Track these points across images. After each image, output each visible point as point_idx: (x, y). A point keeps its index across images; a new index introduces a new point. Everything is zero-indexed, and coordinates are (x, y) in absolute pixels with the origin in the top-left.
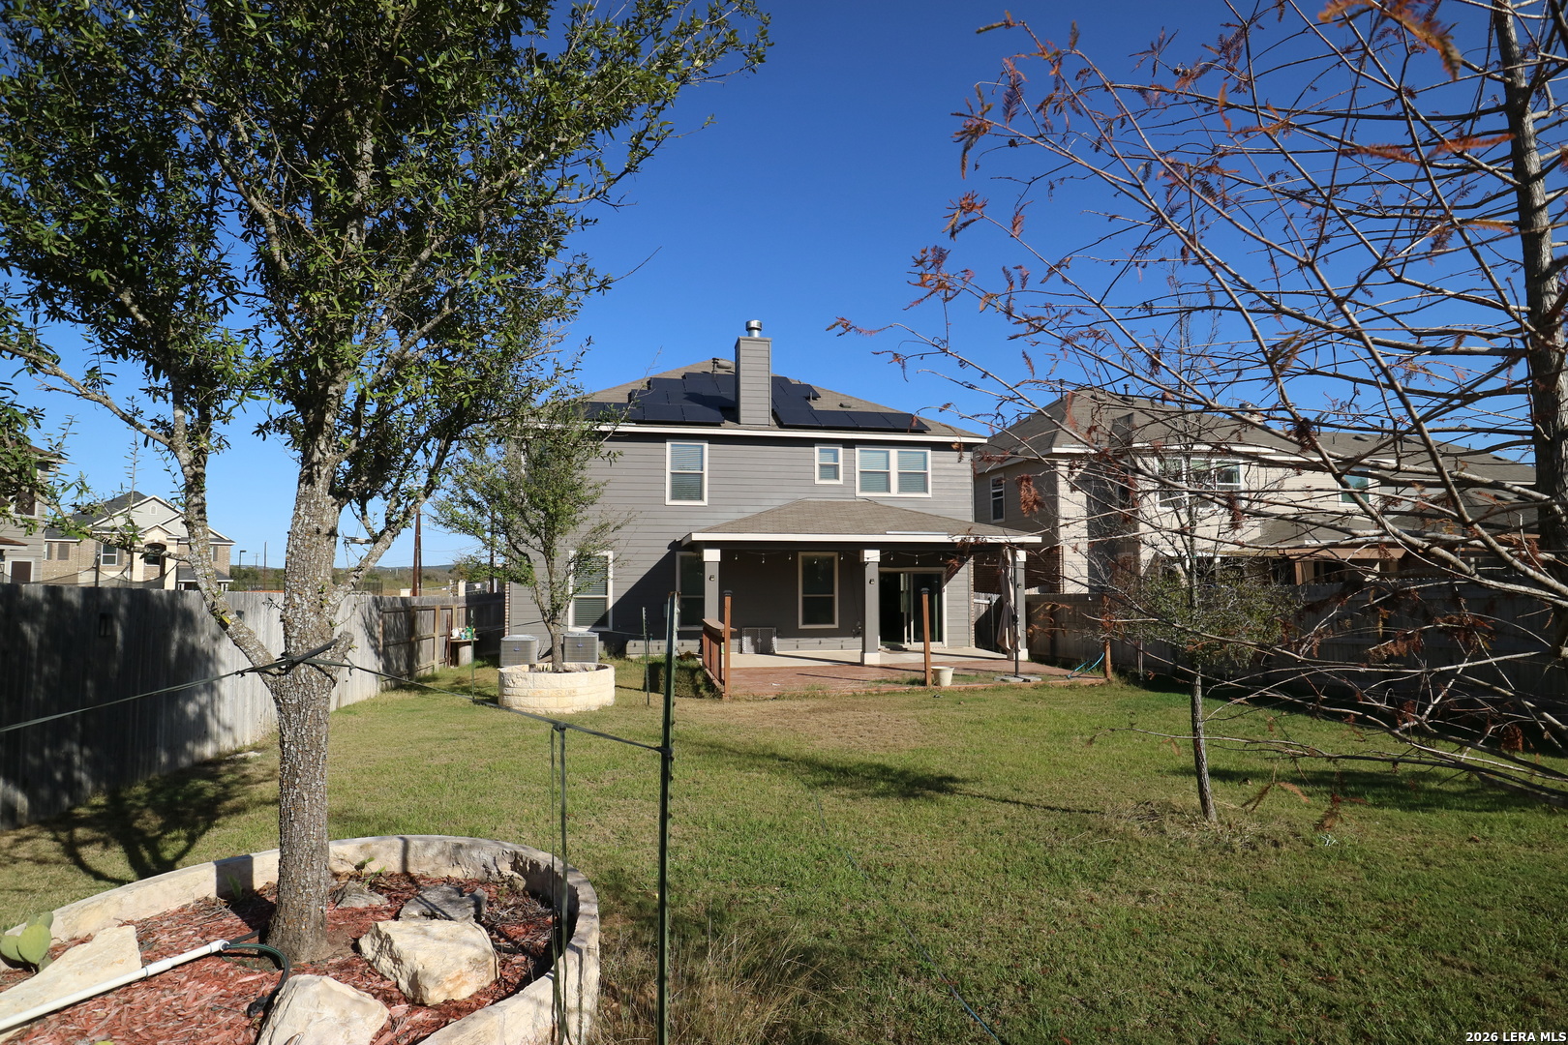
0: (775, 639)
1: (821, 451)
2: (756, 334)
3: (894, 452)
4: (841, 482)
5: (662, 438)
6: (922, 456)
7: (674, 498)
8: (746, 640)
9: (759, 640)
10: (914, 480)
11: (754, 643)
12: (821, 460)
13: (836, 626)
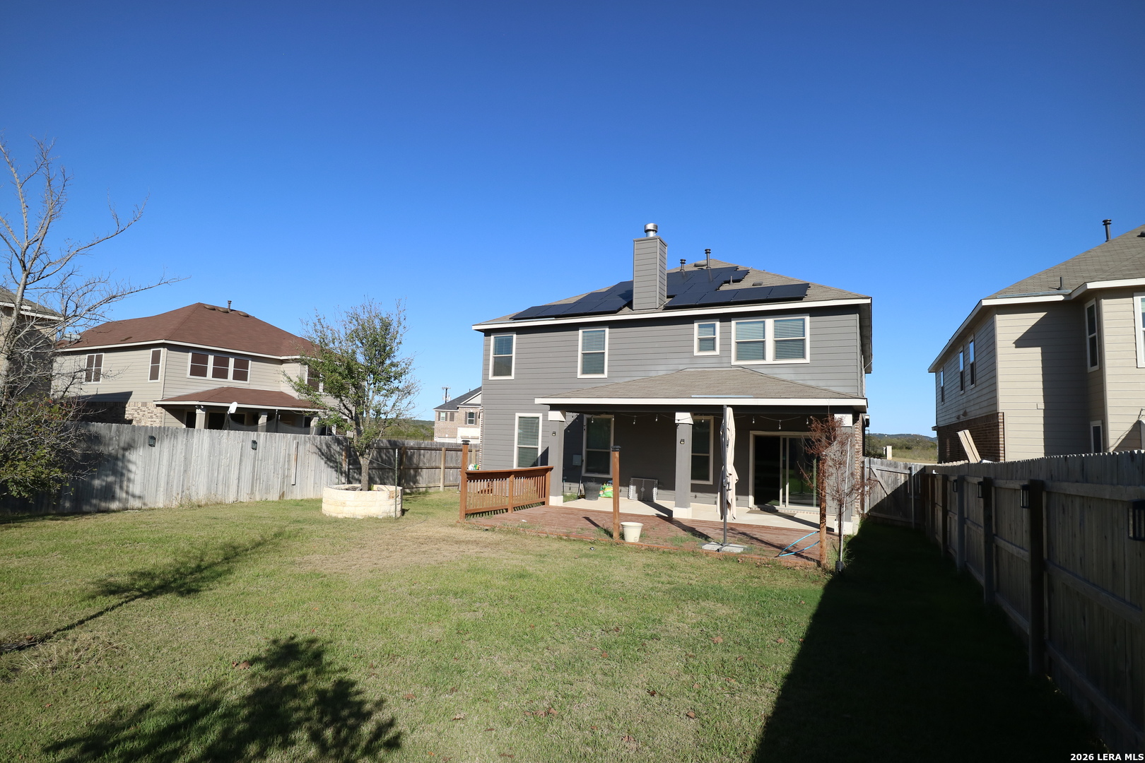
0: (655, 490)
1: (700, 326)
2: (652, 234)
3: (770, 322)
4: (717, 352)
5: (575, 327)
6: (801, 322)
7: (584, 372)
8: (632, 488)
9: (643, 489)
10: (789, 347)
11: (638, 491)
12: (699, 334)
13: (711, 482)
